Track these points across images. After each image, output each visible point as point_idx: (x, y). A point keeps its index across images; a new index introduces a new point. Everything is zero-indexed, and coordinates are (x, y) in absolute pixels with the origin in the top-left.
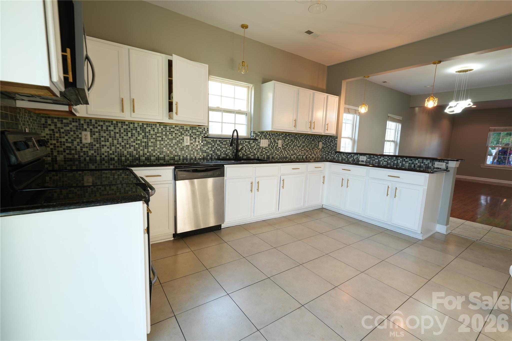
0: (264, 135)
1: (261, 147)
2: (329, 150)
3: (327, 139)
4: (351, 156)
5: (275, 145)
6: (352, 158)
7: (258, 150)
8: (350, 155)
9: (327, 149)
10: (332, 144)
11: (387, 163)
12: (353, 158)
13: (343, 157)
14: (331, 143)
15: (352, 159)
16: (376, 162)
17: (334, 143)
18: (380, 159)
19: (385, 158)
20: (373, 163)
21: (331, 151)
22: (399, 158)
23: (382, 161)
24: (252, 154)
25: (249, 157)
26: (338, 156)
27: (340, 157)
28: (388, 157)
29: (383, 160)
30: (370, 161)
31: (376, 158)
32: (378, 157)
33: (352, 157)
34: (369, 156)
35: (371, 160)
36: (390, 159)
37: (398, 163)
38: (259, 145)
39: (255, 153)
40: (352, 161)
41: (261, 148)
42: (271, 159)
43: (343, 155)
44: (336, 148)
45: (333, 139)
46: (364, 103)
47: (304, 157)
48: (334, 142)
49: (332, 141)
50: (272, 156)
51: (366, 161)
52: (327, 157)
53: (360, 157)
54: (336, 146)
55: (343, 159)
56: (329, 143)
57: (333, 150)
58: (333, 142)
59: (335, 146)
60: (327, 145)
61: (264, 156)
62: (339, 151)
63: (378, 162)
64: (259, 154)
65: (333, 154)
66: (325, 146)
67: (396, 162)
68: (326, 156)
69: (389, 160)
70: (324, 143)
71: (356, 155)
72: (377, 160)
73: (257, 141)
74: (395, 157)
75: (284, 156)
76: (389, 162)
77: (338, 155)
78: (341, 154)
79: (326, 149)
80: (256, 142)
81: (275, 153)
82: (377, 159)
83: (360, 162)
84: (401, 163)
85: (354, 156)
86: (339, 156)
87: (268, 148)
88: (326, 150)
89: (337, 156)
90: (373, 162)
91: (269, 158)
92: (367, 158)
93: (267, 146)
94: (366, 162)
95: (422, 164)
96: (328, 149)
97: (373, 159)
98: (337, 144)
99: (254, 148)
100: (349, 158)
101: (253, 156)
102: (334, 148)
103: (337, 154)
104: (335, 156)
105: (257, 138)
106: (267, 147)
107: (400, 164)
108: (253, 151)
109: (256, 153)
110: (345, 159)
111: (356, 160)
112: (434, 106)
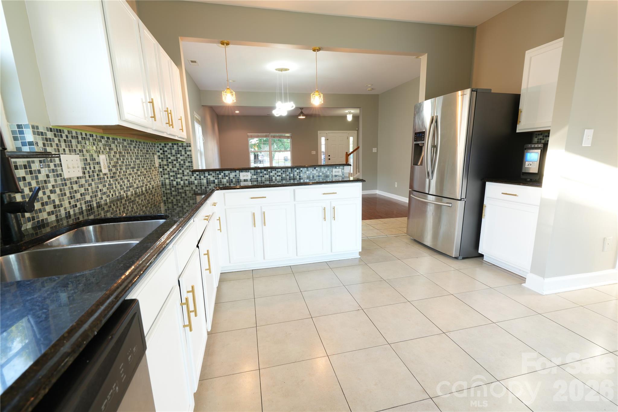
0: (65, 140)
1: (68, 179)
2: (175, 169)
3: (166, 149)
4: (225, 174)
5: (94, 168)
6: (227, 178)
7: (61, 190)
8: (222, 173)
9: (170, 167)
10: (182, 158)
11: (282, 178)
12: (229, 178)
13: (210, 179)
14: (179, 156)
15: (227, 180)
16: (265, 178)
17: (186, 155)
18: (271, 174)
19: (278, 172)
20: (261, 181)
21: (181, 171)
22: (295, 169)
23: (274, 176)
24: (49, 208)
25: (42, 220)
26: (198, 177)
27: (203, 179)
28: (281, 170)
29: (276, 174)
30: (257, 179)
31: (265, 172)
32: (267, 171)
33: (227, 176)
34: (254, 171)
35: (259, 177)
36: (284, 171)
37: (295, 176)
38: (61, 175)
39: (57, 202)
40: (227, 182)
41: (68, 182)
42: (96, 209)
43: (209, 175)
44: (192, 164)
45: (180, 149)
46: (228, 87)
47: (144, 189)
48: (186, 153)
49: (178, 151)
50: (96, 200)
51: (251, 179)
52: (175, 183)
53: (241, 174)
54: (191, 160)
55: (210, 181)
56: (174, 156)
57: (185, 169)
58: (183, 153)
59: (189, 160)
60: (170, 160)
61: (81, 204)
62: (198, 169)
63: (269, 178)
64: (66, 204)
65: (186, 176)
66: (165, 162)
67: (292, 175)
68: (172, 180)
69: (284, 174)
70: (162, 156)
71: (233, 172)
72: (267, 176)
73: (51, 162)
74: (290, 169)
75: (117, 195)
76: (284, 175)
77: (197, 175)
78: (204, 173)
79: (168, 167)
80: (49, 166)
81: (101, 191)
82: (267, 174)
83: (241, 181)
84: (298, 175)
85: (229, 174)
86: (200, 177)
87: (83, 181)
88: (168, 169)
89: (195, 177)
90: (261, 179)
91: (91, 210)
92: (252, 175)
93: (81, 175)
94: (251, 181)
95: (321, 174)
96: (173, 167)
97: (261, 175)
98: (191, 158)
99: (50, 186)
100: (220, 178)
101: (53, 213)
102: (187, 164)
103: (195, 175)
104: (191, 178)
105: (49, 149)
106: (81, 178)
107: (298, 177)
108: (49, 197)
109: (60, 201)
110: (214, 181)
111: (234, 180)
112: (321, 103)
